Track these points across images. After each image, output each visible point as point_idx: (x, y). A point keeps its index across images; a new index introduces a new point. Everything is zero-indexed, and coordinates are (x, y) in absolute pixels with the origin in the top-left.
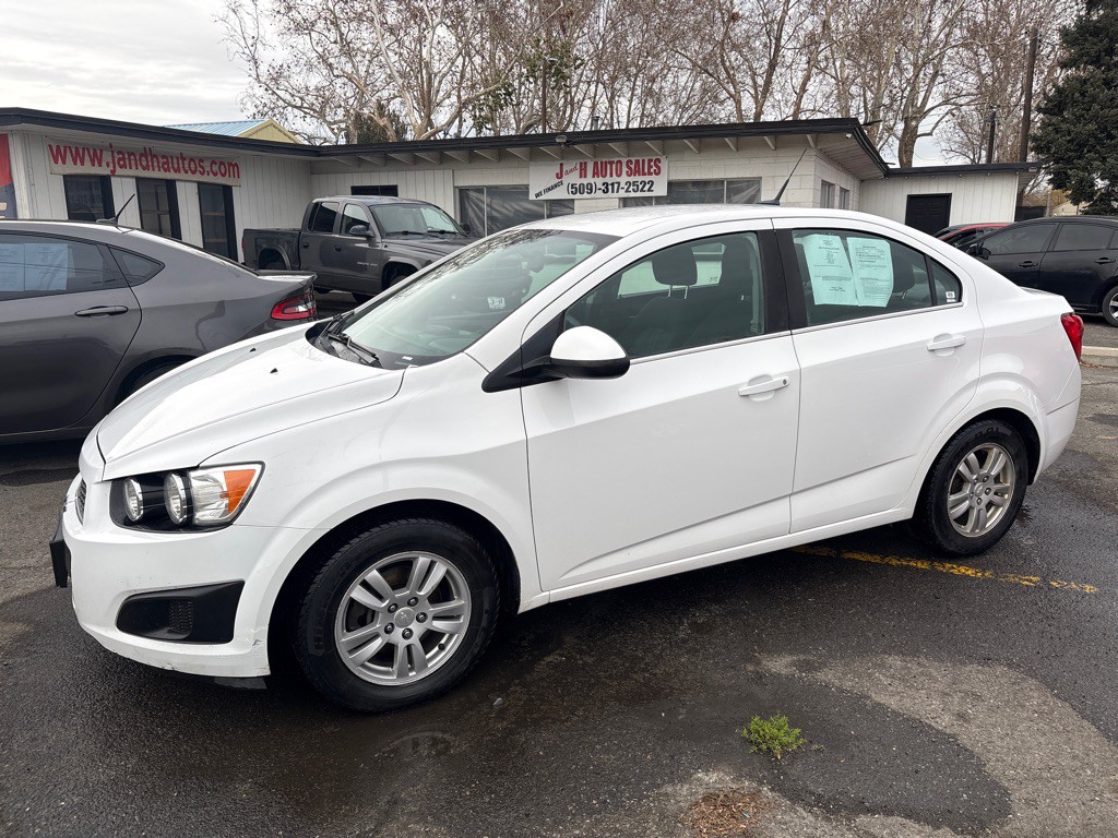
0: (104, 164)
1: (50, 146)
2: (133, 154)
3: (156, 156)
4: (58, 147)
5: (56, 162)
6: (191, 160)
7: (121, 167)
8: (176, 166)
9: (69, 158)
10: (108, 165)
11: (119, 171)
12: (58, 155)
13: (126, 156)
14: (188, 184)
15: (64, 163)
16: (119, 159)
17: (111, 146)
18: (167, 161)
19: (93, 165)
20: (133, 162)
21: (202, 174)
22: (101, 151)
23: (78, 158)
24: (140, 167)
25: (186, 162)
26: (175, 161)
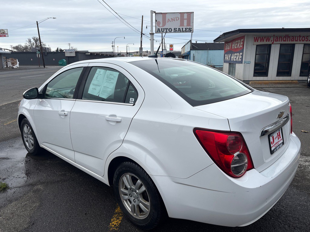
0: (270, 41)
1: (254, 38)
2: (281, 37)
3: (290, 37)
4: (257, 38)
5: (255, 41)
6: (304, 37)
7: (276, 41)
8: (296, 39)
9: (259, 40)
10: (271, 41)
11: (275, 42)
12: (256, 40)
13: (279, 38)
14: (300, 45)
15: (257, 41)
16: (276, 39)
17: (274, 35)
18: (293, 38)
19: (267, 41)
20: (280, 39)
21: (306, 41)
22: (270, 37)
23: (262, 40)
24: (282, 41)
25: (301, 38)
26: (297, 38)
